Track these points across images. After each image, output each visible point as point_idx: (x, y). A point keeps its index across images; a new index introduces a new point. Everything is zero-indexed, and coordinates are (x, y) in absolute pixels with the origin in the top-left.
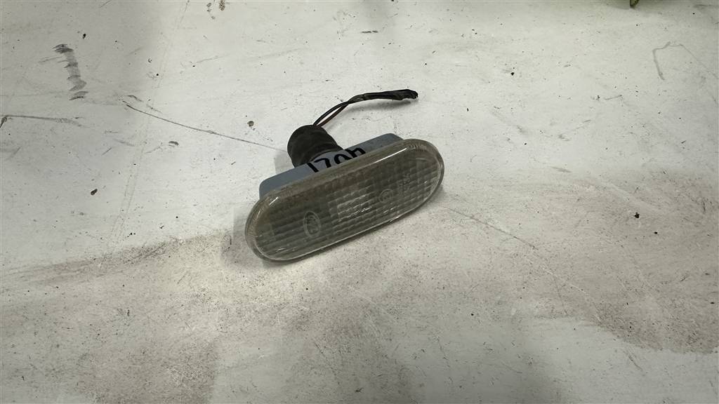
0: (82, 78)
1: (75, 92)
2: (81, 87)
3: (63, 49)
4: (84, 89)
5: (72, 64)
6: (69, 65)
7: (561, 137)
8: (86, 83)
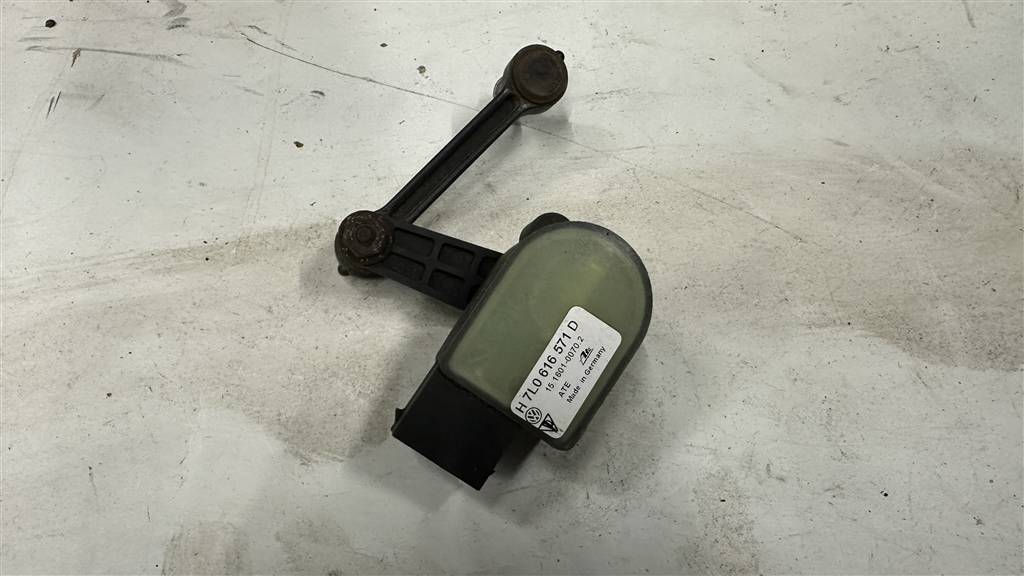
1: (172, 19)
2: (182, 11)
4: (183, 16)
7: (837, 99)
8: (185, 7)
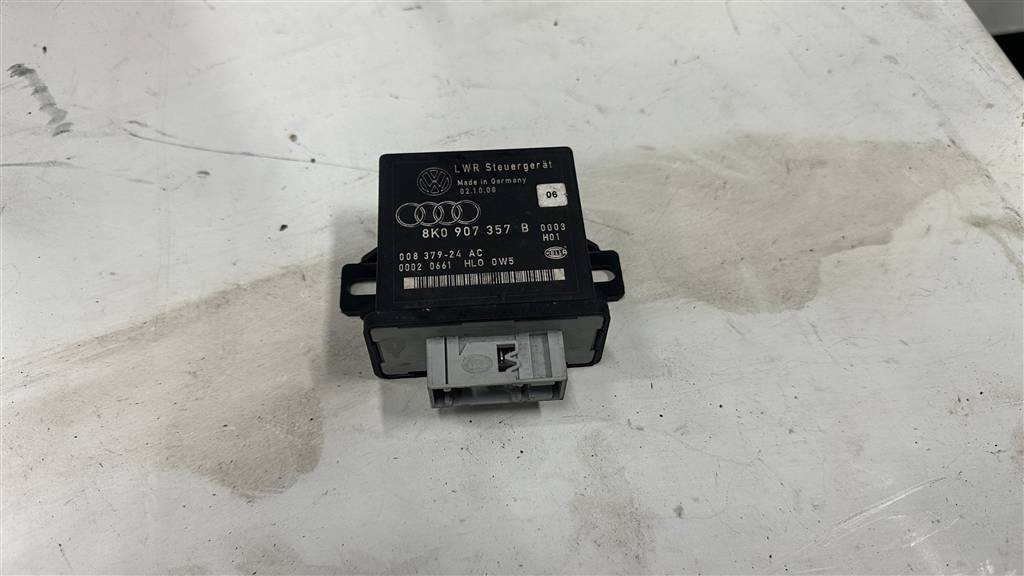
0: (58, 106)
1: (55, 126)
2: (63, 117)
3: (20, 70)
4: (64, 122)
5: (40, 90)
6: (36, 91)
7: (642, 111)
8: (66, 112)
